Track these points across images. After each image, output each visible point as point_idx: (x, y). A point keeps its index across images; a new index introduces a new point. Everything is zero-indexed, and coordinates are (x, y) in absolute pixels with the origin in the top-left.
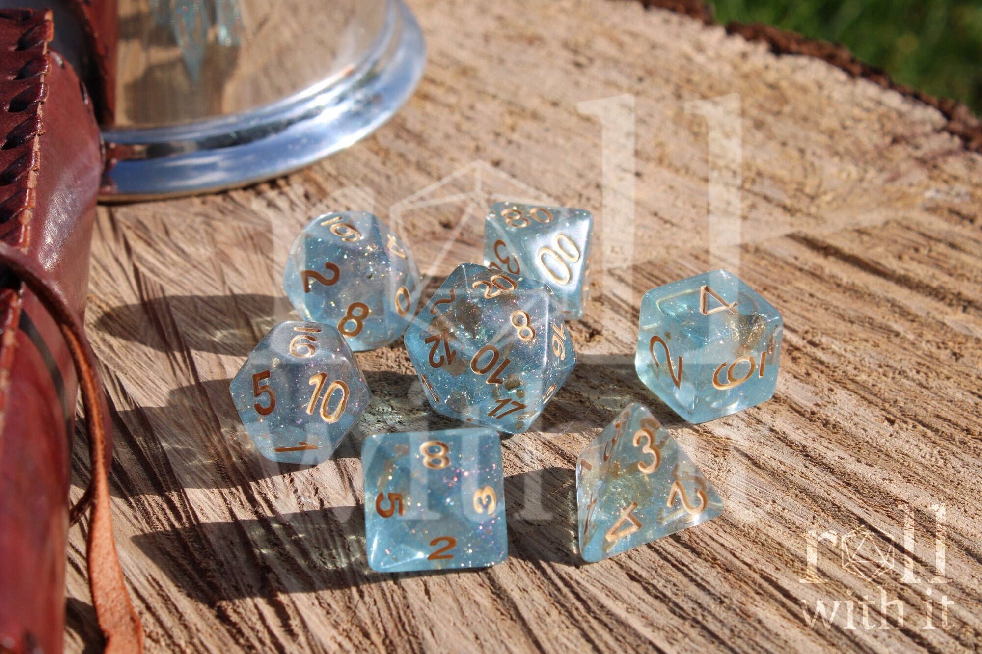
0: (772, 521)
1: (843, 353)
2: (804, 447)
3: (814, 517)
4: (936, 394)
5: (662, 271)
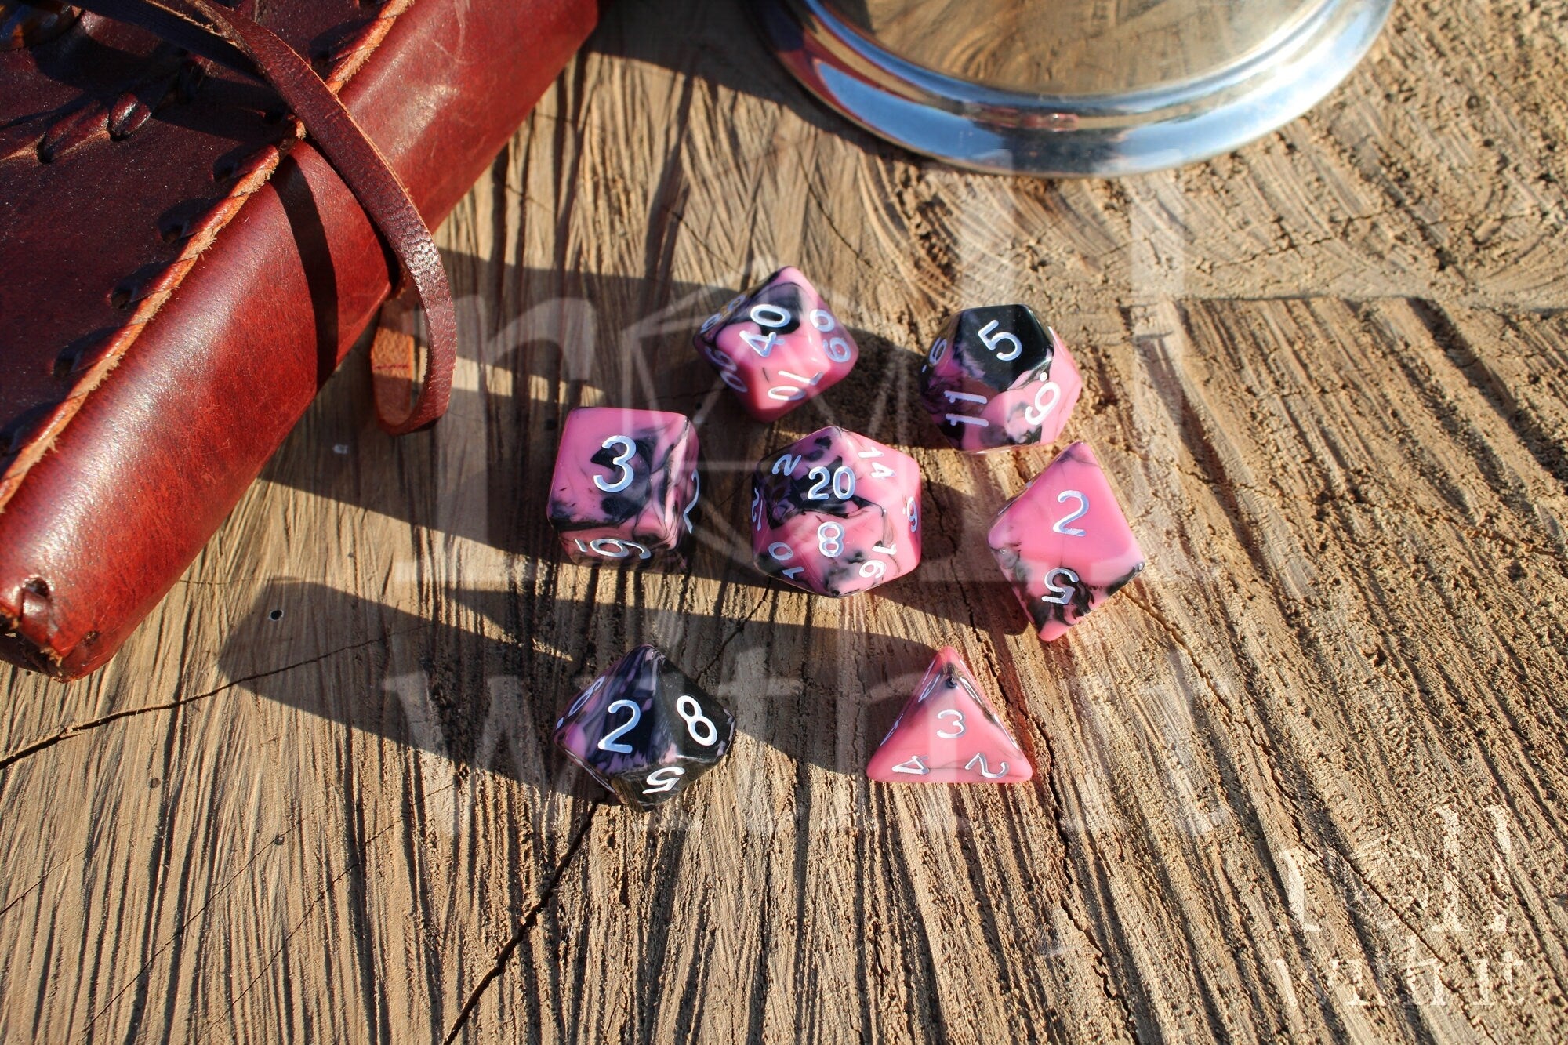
0: (1156, 778)
1: (1383, 524)
2: (1255, 669)
3: (1205, 789)
4: (1459, 629)
5: (1237, 322)
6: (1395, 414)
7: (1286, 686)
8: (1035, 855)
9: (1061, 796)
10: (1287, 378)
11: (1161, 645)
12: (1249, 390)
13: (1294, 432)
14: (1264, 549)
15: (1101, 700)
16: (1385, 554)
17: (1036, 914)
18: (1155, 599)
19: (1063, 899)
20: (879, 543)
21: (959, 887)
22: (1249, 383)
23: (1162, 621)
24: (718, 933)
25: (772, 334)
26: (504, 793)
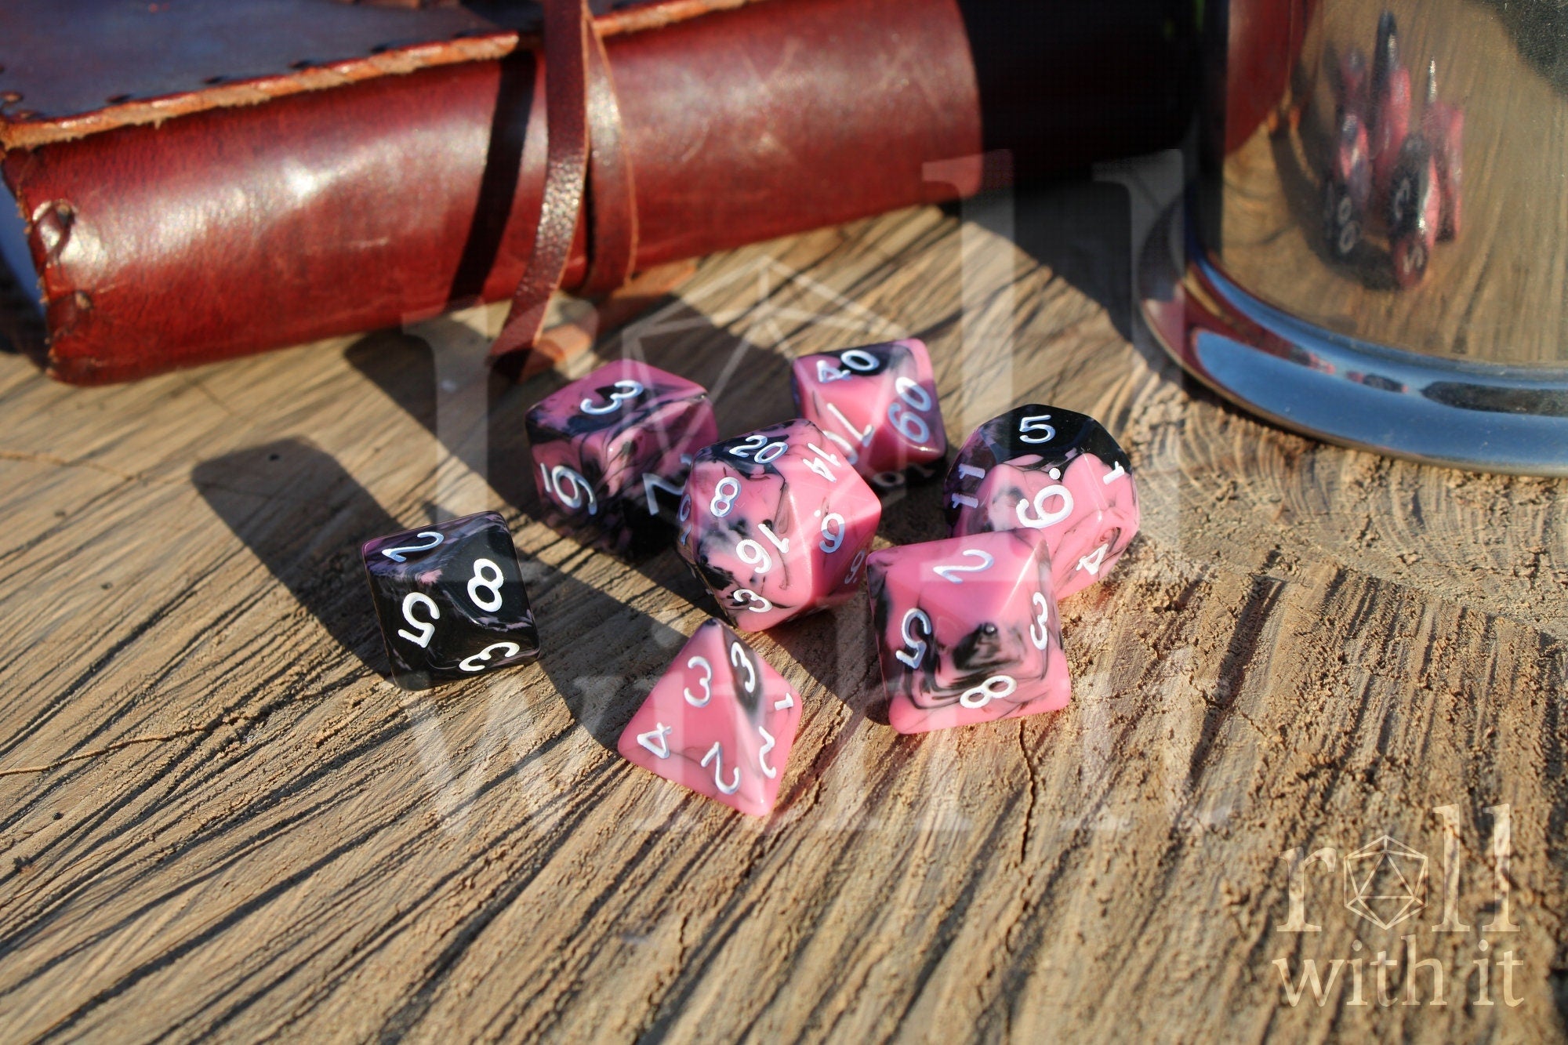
6: (1492, 735)
7: (1107, 871)
8: (704, 871)
9: (778, 845)
10: (1397, 661)
11: (1011, 788)
12: (1343, 659)
13: (1356, 704)
14: (1209, 769)
15: (901, 800)
16: (1346, 830)
17: (655, 909)
18: (1045, 754)
19: (690, 914)
20: (768, 523)
21: (608, 865)
22: (1348, 651)
23: (1034, 772)
24: (366, 794)
25: (846, 372)
26: (314, 639)
